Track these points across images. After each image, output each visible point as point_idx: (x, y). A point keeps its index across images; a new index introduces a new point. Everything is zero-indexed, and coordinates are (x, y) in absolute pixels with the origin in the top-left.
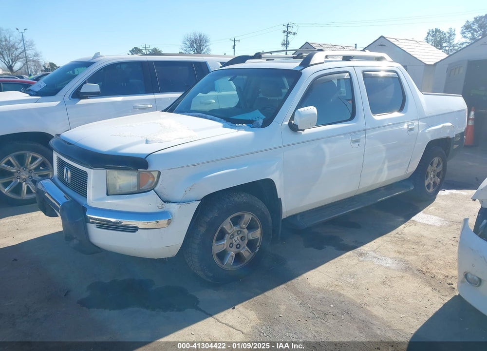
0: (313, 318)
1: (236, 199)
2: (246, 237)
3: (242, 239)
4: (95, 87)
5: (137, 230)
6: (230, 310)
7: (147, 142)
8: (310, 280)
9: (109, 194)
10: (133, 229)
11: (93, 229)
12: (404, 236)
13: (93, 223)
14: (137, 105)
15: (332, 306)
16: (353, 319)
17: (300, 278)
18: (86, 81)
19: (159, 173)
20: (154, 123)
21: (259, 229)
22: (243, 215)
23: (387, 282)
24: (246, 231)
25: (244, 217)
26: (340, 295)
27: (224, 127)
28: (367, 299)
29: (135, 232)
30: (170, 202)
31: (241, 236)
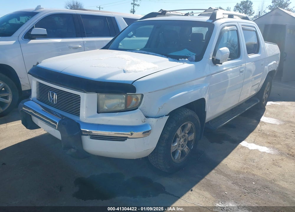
0: (248, 193)
1: (185, 113)
2: (187, 139)
3: (185, 141)
4: (44, 31)
5: (126, 139)
6: (190, 192)
7: (124, 72)
8: (228, 165)
9: (99, 112)
10: (123, 139)
11: (86, 140)
12: (264, 132)
13: (87, 135)
14: (71, 45)
15: (254, 183)
16: (273, 192)
17: (221, 164)
18: (33, 26)
19: (142, 95)
20: (116, 57)
21: (194, 133)
22: (187, 124)
23: (275, 163)
24: (187, 135)
25: (188, 125)
26: (254, 175)
27: (170, 61)
28: (272, 177)
29: (124, 141)
30: (149, 117)
31: (184, 138)
